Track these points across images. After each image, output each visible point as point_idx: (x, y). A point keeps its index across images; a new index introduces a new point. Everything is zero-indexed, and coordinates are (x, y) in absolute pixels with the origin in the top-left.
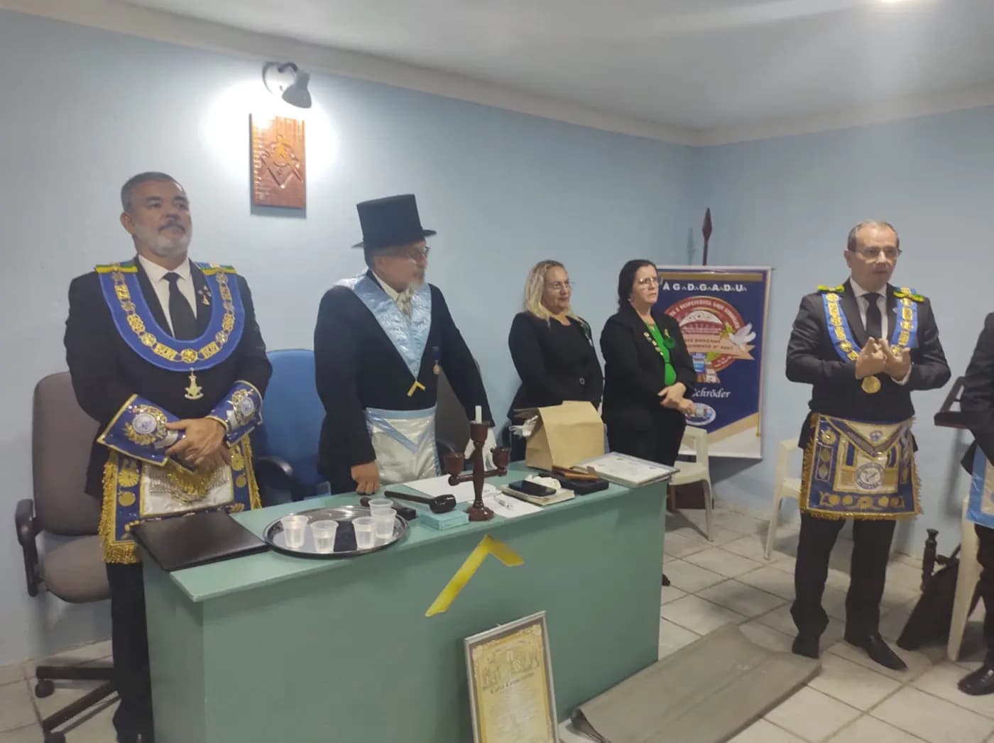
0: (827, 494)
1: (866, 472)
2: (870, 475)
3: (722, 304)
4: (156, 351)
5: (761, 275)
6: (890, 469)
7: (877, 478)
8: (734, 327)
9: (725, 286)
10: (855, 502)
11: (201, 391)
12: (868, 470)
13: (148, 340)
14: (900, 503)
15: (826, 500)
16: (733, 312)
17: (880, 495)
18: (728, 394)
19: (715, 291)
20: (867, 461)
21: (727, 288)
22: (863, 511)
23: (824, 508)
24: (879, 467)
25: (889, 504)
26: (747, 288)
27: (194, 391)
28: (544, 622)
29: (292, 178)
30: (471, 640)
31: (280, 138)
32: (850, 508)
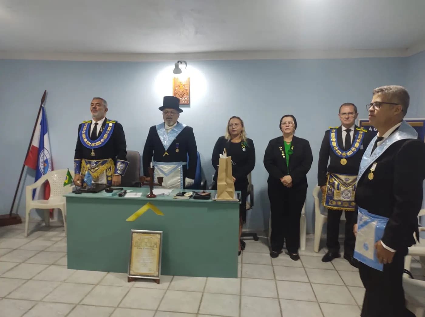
1: (345, 193)
4: (87, 143)
7: (349, 195)
10: (342, 204)
11: (95, 154)
13: (86, 140)
15: (331, 203)
17: (350, 201)
22: (345, 207)
23: (331, 206)
24: (349, 191)
25: (354, 204)
27: (93, 154)
28: (162, 234)
29: (185, 96)
30: (133, 230)
31: (181, 83)
32: (340, 206)
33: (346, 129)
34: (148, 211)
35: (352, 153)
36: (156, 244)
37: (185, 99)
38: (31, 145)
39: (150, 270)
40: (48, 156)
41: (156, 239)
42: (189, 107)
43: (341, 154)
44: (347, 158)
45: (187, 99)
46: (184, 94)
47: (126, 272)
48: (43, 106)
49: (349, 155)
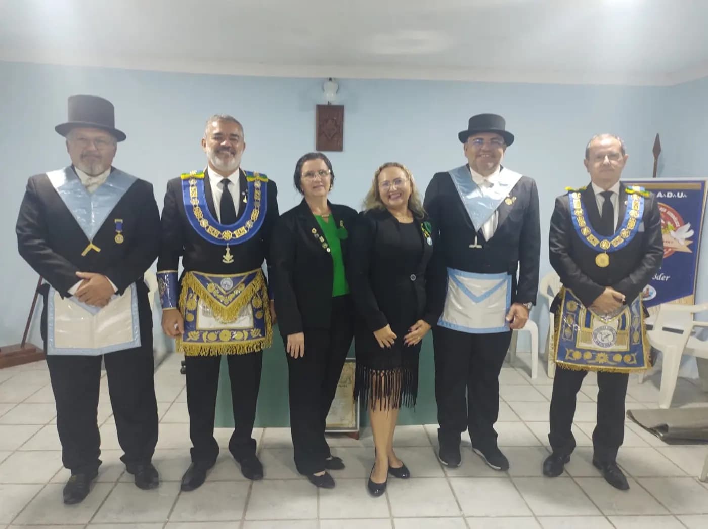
0: (571, 350)
1: (601, 333)
2: (604, 336)
3: (665, 207)
4: (208, 231)
5: (700, 184)
6: (623, 332)
7: (611, 338)
8: (674, 225)
9: (668, 193)
10: (594, 357)
11: (233, 258)
12: (603, 332)
13: (204, 223)
14: (632, 360)
15: (571, 355)
16: (674, 213)
17: (614, 353)
18: (667, 278)
19: (660, 198)
20: (601, 324)
21: (670, 195)
22: (601, 365)
23: (569, 361)
24: (611, 330)
25: (622, 359)
26: (687, 195)
27: (228, 258)
29: (336, 136)
32: (590, 362)
33: (602, 190)
35: (623, 240)
41: (349, 369)
43: (598, 245)
44: (611, 252)
46: (335, 133)
49: (616, 246)
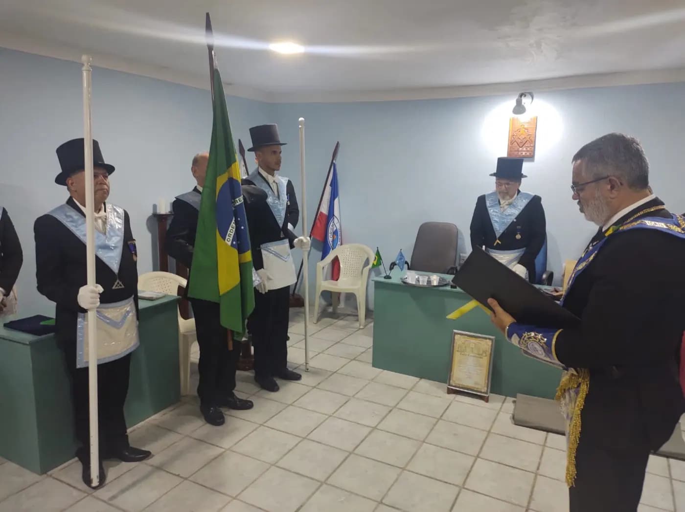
28: (494, 340)
29: (527, 144)
30: (455, 331)
31: (523, 126)
34: (476, 308)
36: (485, 352)
37: (526, 149)
38: (319, 212)
39: (476, 383)
40: (338, 227)
41: (486, 345)
42: (533, 161)
45: (530, 149)
46: (527, 141)
47: (445, 382)
48: (334, 161)
